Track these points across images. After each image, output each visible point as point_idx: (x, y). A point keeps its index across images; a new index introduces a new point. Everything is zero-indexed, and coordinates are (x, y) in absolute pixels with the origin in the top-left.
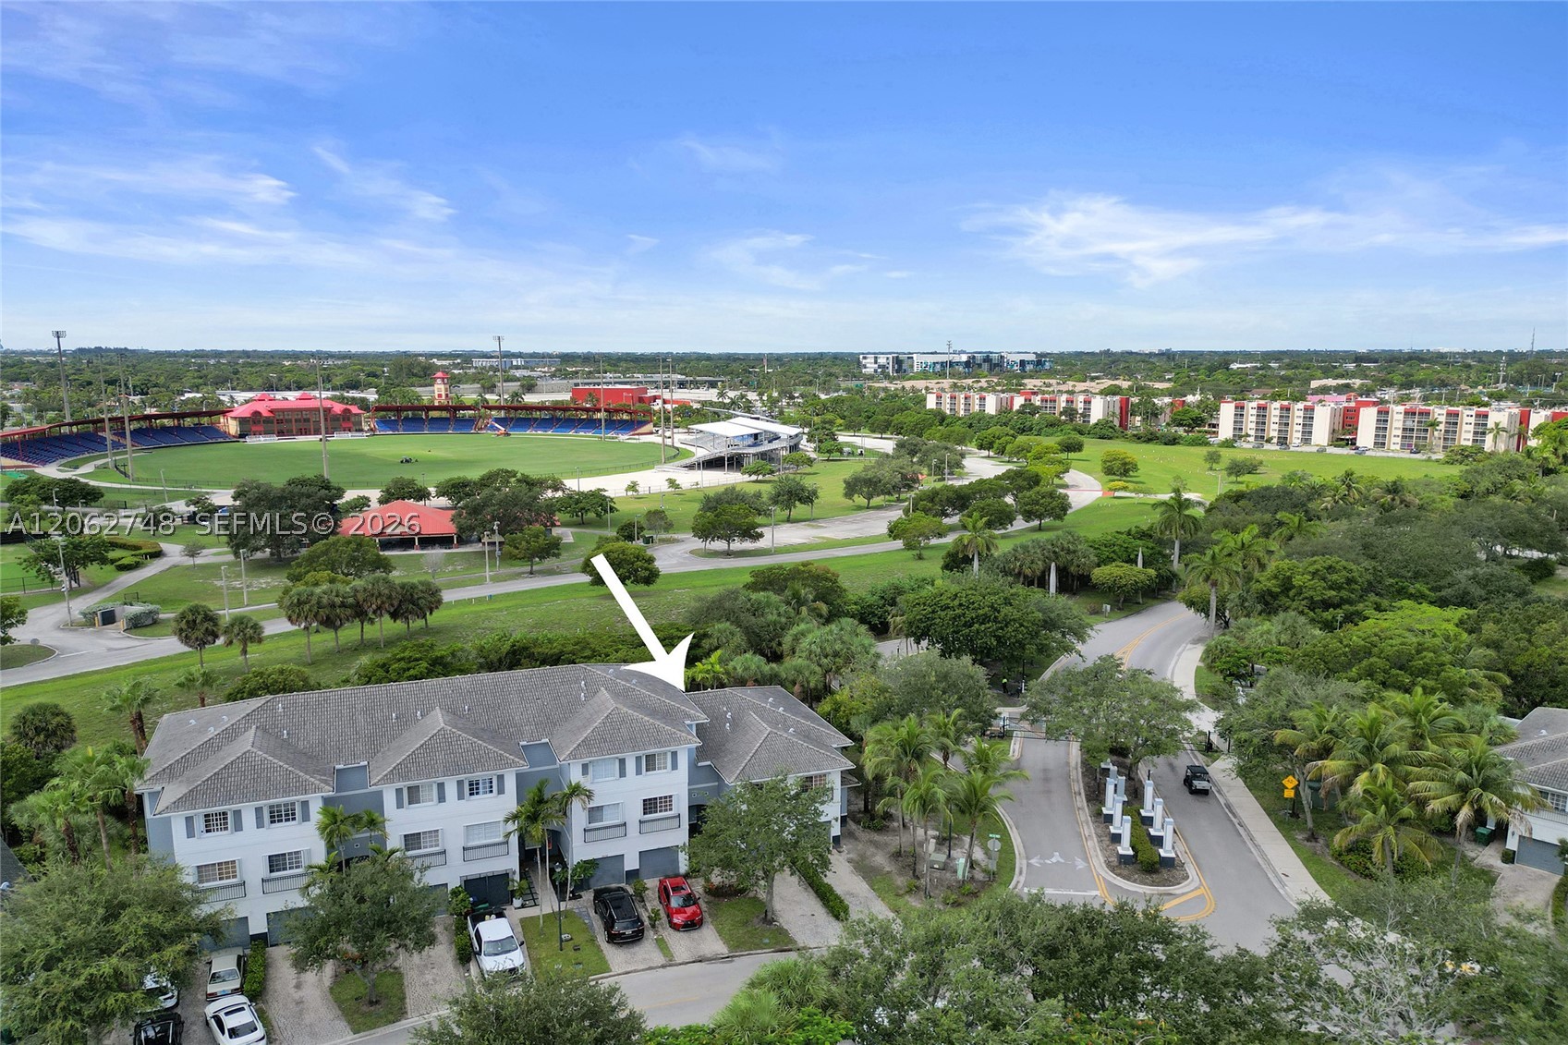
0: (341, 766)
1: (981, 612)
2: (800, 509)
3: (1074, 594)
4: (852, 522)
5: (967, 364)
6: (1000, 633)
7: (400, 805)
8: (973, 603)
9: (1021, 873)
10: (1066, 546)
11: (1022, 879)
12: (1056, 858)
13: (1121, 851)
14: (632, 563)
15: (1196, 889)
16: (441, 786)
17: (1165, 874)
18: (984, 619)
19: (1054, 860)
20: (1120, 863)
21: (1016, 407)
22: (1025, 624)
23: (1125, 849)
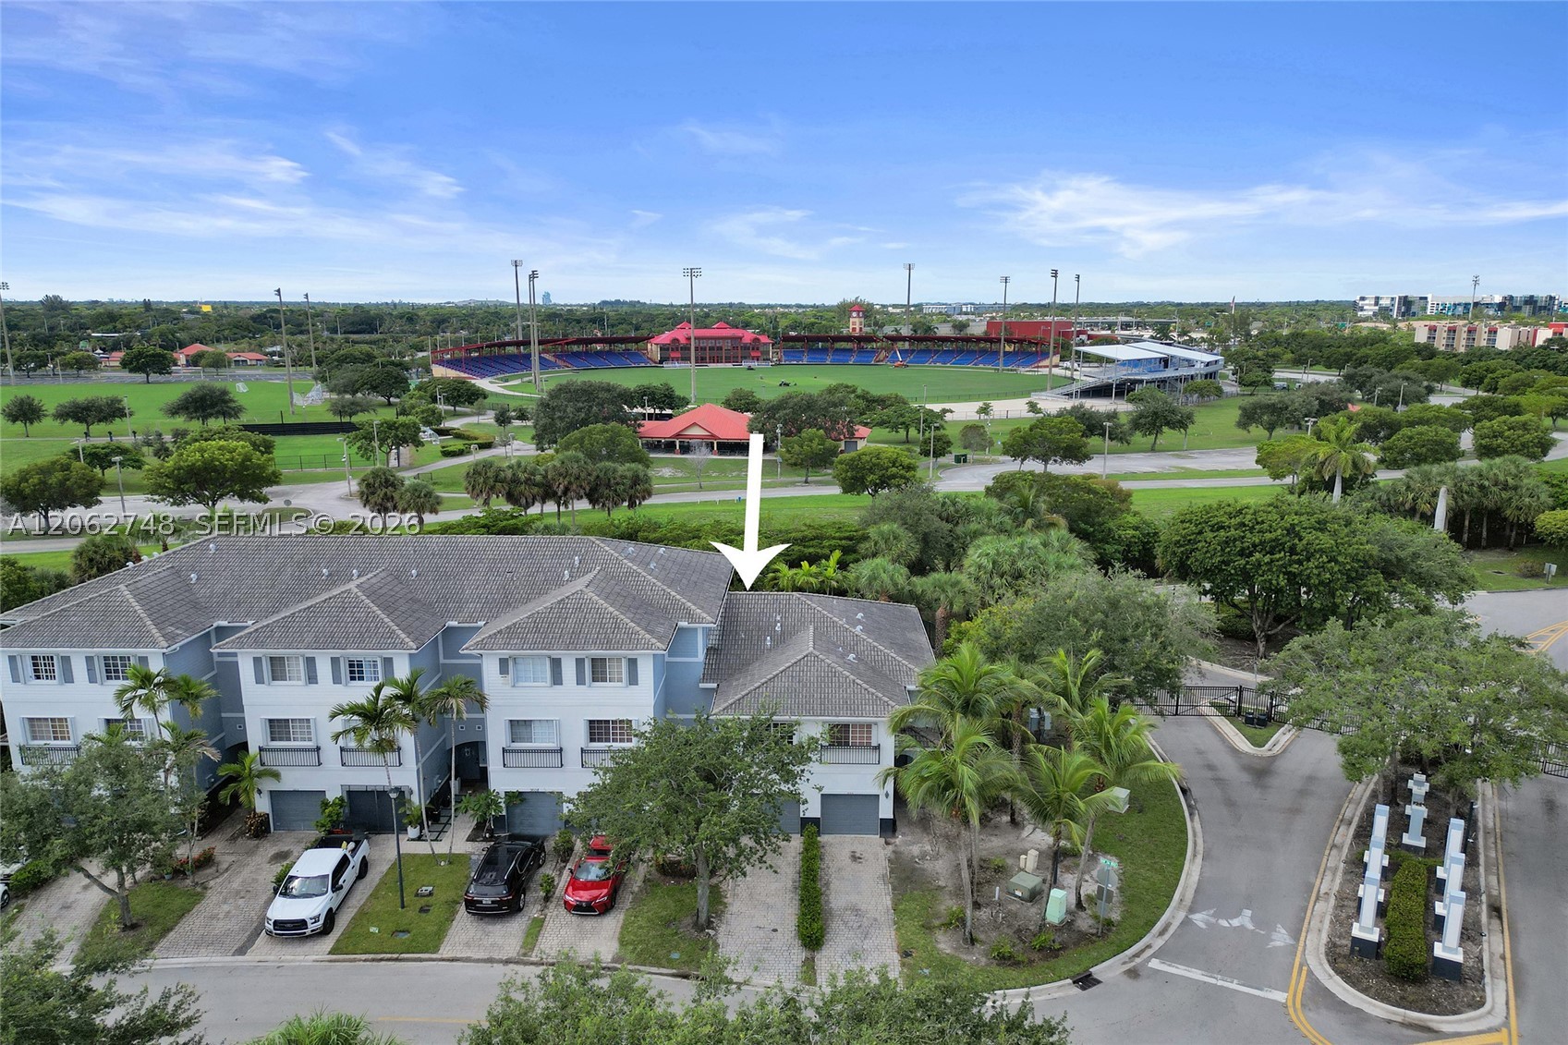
0: (224, 623)
1: (1268, 536)
2: (1168, 435)
3: (1511, 550)
4: (1235, 455)
5: (1501, 306)
6: (1294, 568)
7: (259, 680)
8: (1263, 522)
9: (1162, 933)
10: (1502, 478)
11: (1159, 943)
12: (1244, 920)
13: (1356, 932)
14: (887, 469)
15: (1490, 1030)
16: (310, 662)
17: (1435, 988)
18: (1275, 547)
19: (1235, 922)
20: (1352, 950)
21: (1539, 342)
22: (1340, 559)
23: (1367, 929)
